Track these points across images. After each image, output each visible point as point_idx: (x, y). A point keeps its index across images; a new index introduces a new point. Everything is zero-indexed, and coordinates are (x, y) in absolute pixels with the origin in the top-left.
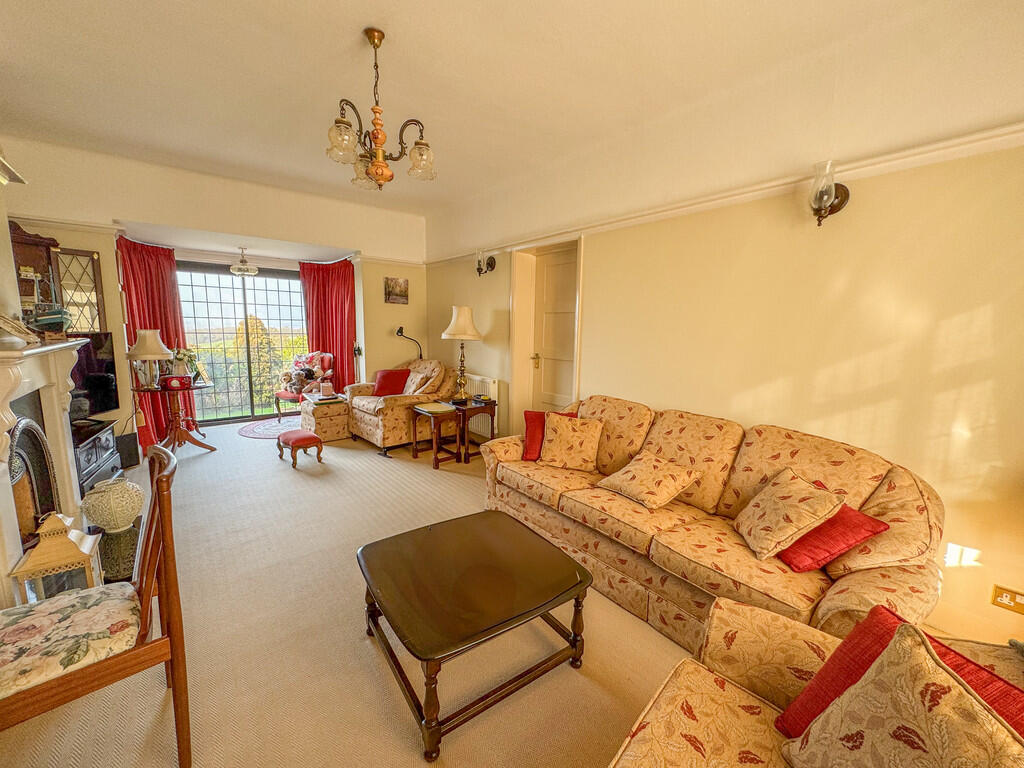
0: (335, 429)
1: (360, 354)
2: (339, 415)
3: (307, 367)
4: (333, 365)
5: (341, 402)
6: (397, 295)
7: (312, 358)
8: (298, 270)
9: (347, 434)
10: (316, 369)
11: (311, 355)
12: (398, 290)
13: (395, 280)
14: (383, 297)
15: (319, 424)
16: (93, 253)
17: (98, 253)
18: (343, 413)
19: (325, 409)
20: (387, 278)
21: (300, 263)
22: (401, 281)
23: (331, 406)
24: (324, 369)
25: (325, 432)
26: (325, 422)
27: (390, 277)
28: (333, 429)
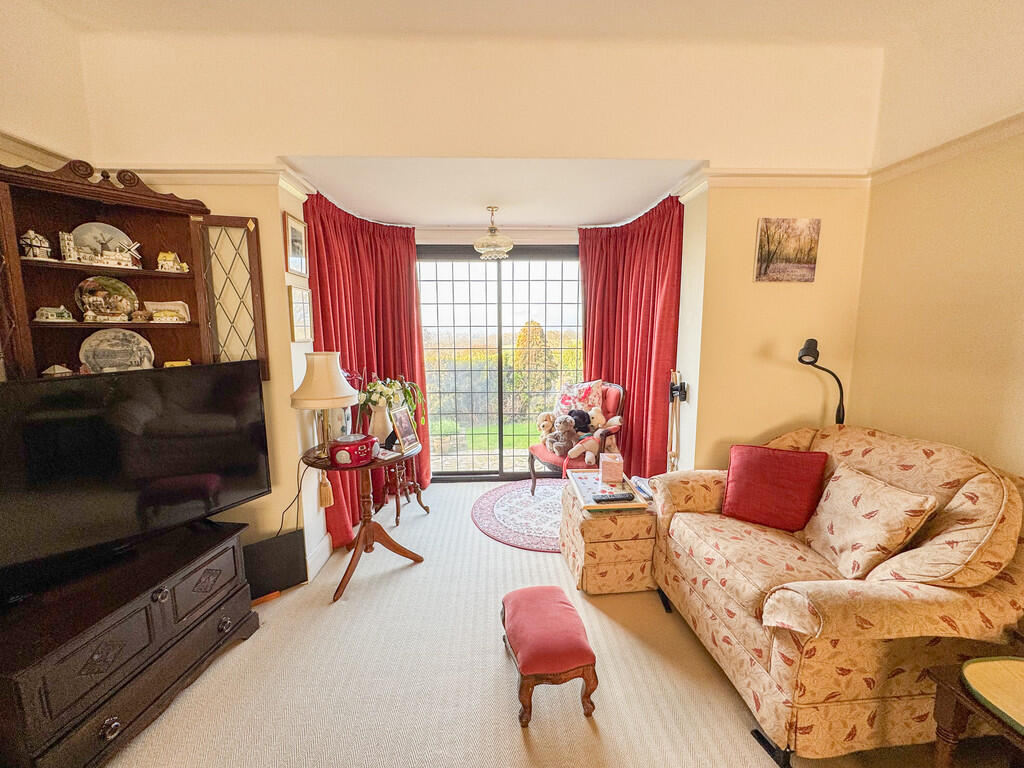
0: (625, 569)
1: (684, 397)
2: (636, 538)
3: (580, 407)
4: (622, 407)
5: (640, 510)
6: (788, 260)
7: (588, 391)
8: (577, 243)
9: (648, 583)
10: (595, 413)
11: (586, 385)
12: (790, 247)
13: (785, 224)
14: (752, 265)
15: (593, 555)
16: (247, 219)
17: (256, 221)
18: (643, 534)
19: (606, 525)
20: (767, 221)
21: (580, 229)
22: (802, 224)
23: (620, 520)
24: (606, 413)
25: (603, 574)
26: (606, 551)
27: (773, 217)
28: (619, 567)
